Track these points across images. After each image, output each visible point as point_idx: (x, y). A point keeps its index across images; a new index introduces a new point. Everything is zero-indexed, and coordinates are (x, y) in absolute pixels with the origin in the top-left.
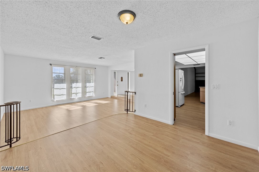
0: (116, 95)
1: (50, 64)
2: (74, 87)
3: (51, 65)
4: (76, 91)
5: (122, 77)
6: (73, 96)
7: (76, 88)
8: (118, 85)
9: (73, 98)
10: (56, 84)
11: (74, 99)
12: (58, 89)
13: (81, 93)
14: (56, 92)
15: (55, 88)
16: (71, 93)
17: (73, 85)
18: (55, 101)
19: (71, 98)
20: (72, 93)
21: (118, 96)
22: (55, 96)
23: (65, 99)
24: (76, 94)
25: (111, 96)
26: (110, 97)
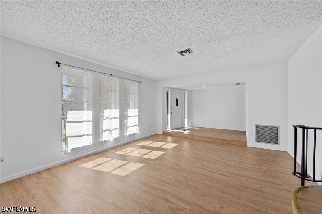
0: (169, 130)
1: (57, 63)
2: (107, 118)
3: (59, 66)
4: (110, 125)
5: (177, 100)
6: (106, 137)
7: (111, 119)
8: (172, 113)
9: (105, 141)
10: (70, 110)
11: (106, 143)
12: (76, 123)
13: (119, 129)
14: (70, 130)
15: (68, 120)
16: (100, 129)
17: (104, 114)
18: (69, 151)
19: (101, 140)
20: (104, 130)
21: (174, 132)
22: (68, 138)
23: (89, 144)
24: (111, 131)
25: (163, 132)
26: (161, 133)
